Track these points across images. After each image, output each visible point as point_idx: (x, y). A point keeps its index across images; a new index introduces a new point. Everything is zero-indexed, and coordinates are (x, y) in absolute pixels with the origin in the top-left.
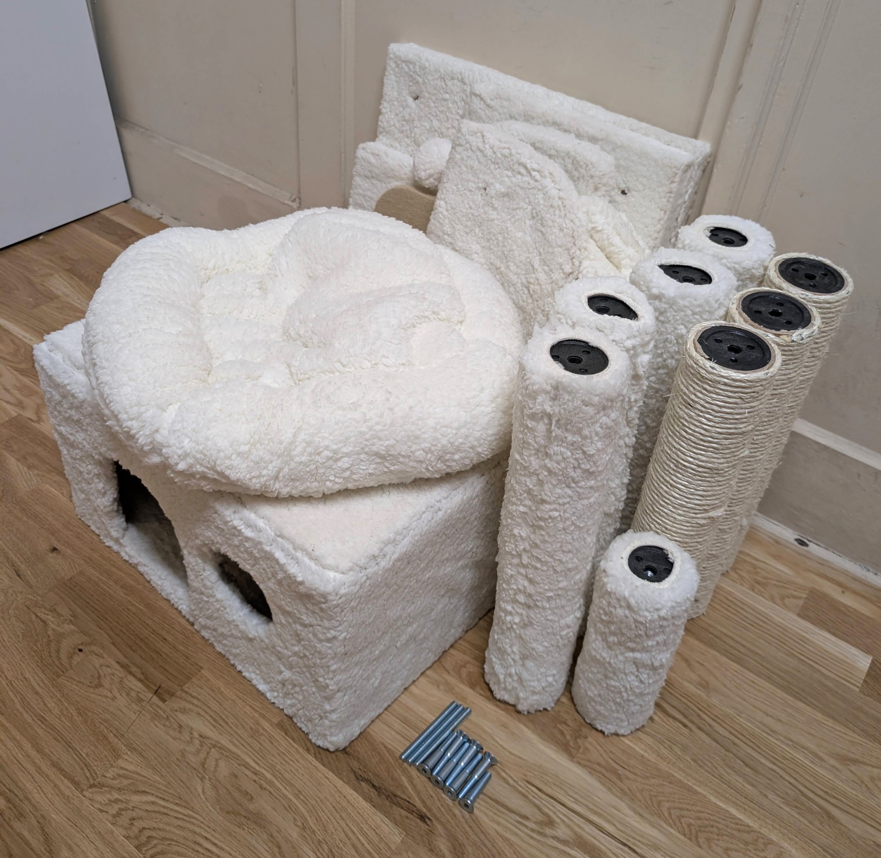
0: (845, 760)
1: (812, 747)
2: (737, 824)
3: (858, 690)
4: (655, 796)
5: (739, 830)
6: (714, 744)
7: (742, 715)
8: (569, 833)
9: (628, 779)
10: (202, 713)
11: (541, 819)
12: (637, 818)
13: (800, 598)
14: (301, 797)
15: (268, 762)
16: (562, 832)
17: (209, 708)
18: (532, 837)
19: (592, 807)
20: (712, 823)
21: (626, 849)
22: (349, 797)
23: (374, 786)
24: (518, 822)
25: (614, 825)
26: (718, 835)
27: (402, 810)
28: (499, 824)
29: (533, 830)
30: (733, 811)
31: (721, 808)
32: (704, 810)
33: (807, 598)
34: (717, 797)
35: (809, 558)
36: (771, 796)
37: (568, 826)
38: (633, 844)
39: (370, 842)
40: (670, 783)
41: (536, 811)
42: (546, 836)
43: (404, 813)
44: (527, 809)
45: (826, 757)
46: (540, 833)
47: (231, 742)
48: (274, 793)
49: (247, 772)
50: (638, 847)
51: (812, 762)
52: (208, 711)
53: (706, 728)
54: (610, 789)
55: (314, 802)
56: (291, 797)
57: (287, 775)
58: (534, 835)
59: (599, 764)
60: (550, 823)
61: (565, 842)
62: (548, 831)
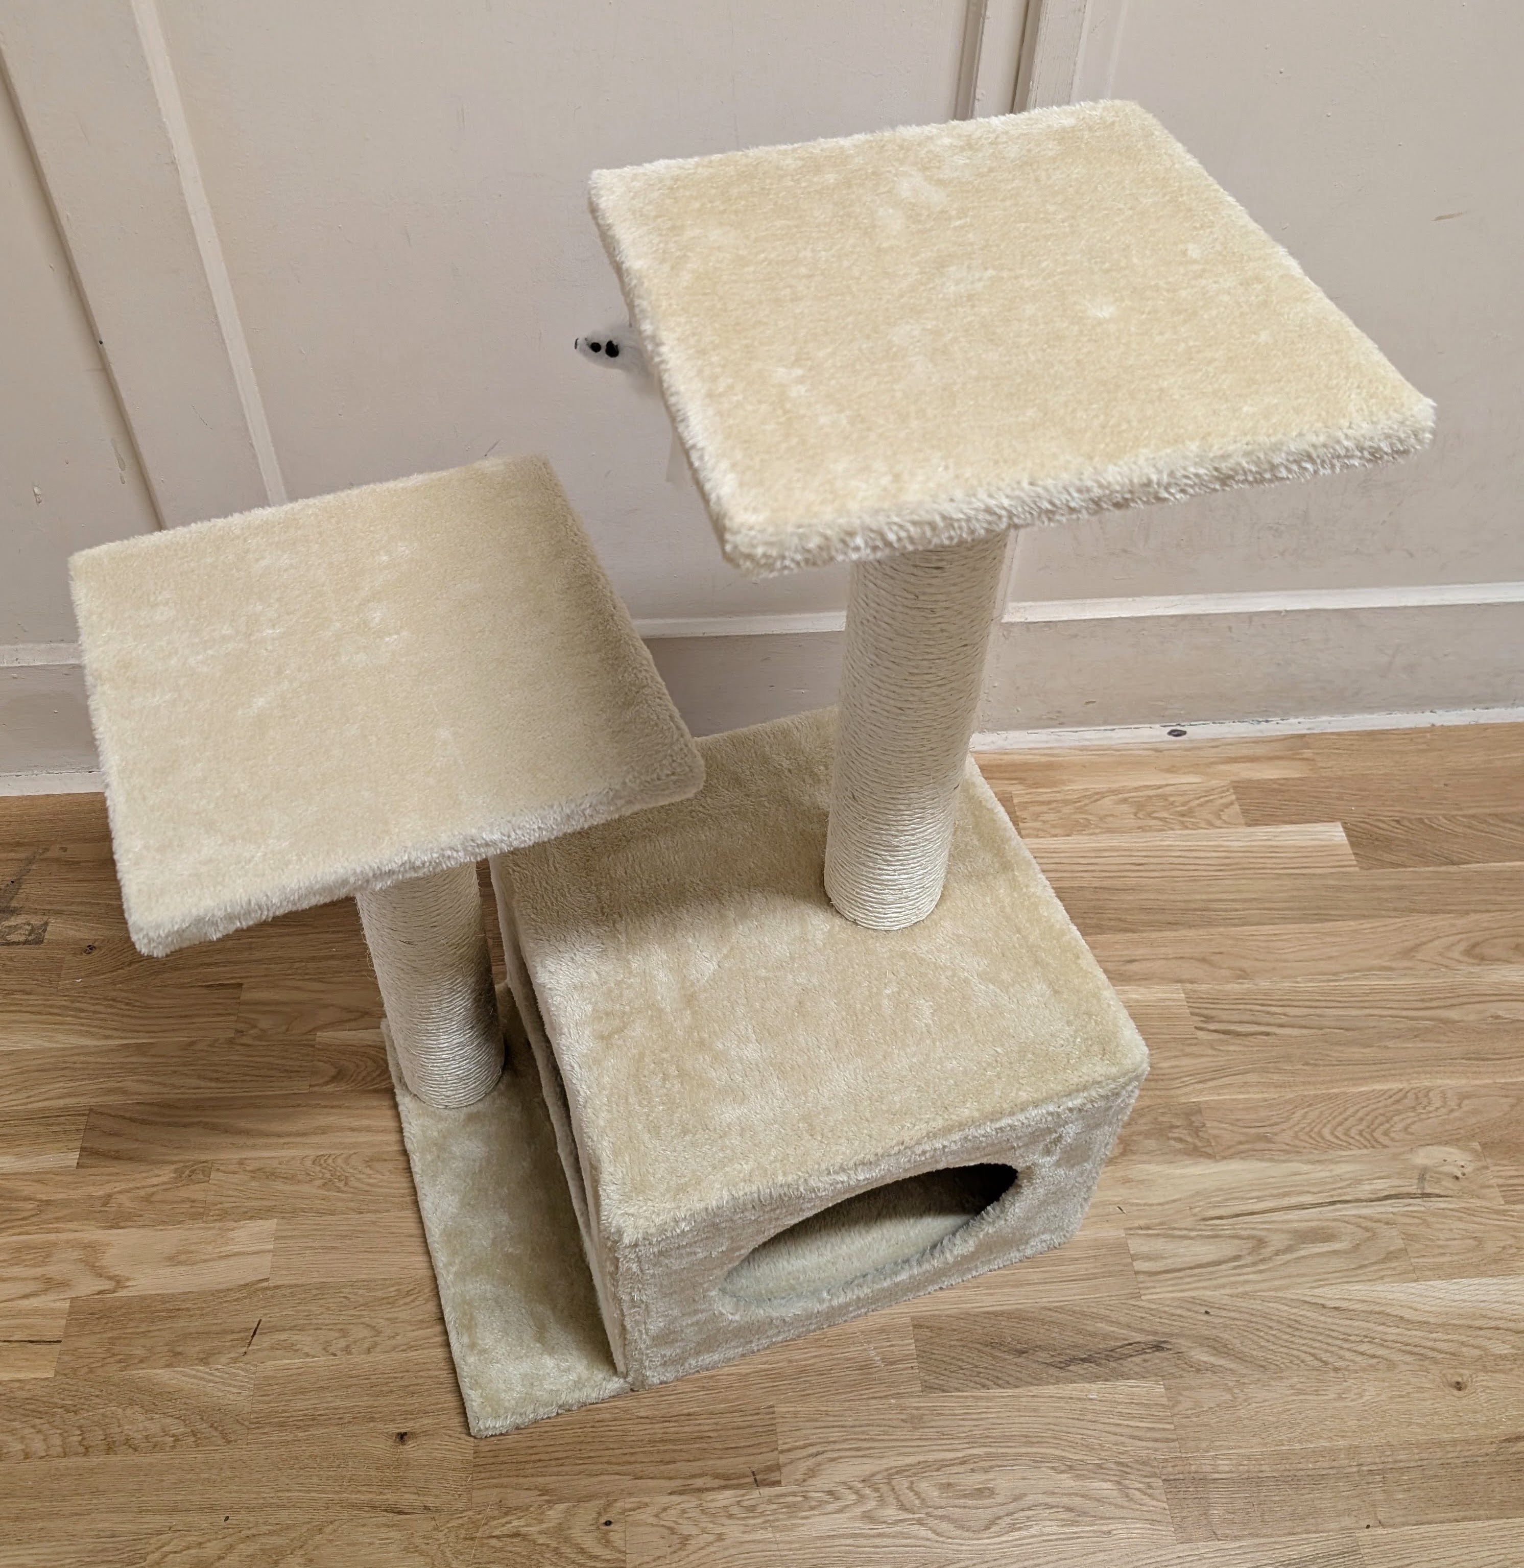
0: (1408, 953)
1: (1376, 962)
2: (1391, 1097)
3: (1357, 869)
4: (1312, 1130)
5: (1398, 1101)
6: (1305, 1031)
7: (1299, 979)
8: (1284, 1236)
9: (1276, 1134)
10: (836, 1455)
11: (1250, 1245)
12: (1319, 1167)
13: (1232, 803)
14: (1035, 1440)
15: (962, 1438)
16: (1277, 1241)
17: (834, 1442)
18: (1261, 1272)
19: (1275, 1192)
20: (1373, 1114)
21: (1339, 1206)
22: (1075, 1394)
23: (1083, 1360)
24: (1235, 1268)
25: (1308, 1192)
26: (1388, 1122)
27: (1133, 1359)
28: (1223, 1286)
29: (1254, 1264)
30: (1378, 1087)
31: (1368, 1093)
32: (1356, 1108)
33: (1238, 799)
34: (1354, 1085)
35: (1199, 748)
36: (1390, 1044)
37: (1276, 1230)
38: (1340, 1195)
39: (1141, 1418)
40: (1310, 1105)
41: (1237, 1242)
42: (1270, 1258)
43: (1137, 1359)
44: (1228, 1249)
45: (1394, 964)
46: (1263, 1261)
47: (899, 1455)
48: (1005, 1463)
49: (955, 1469)
50: (1344, 1194)
51: (1389, 979)
52: (838, 1446)
53: (1284, 1019)
54: (1271, 1160)
55: (1049, 1434)
56: (1023, 1450)
57: (994, 1433)
58: (1261, 1267)
59: (1240, 1143)
60: (1261, 1242)
61: (1289, 1249)
62: (1267, 1252)
